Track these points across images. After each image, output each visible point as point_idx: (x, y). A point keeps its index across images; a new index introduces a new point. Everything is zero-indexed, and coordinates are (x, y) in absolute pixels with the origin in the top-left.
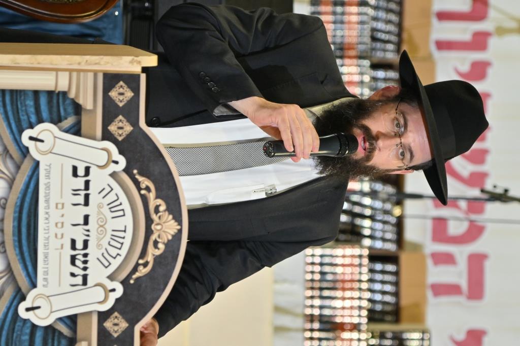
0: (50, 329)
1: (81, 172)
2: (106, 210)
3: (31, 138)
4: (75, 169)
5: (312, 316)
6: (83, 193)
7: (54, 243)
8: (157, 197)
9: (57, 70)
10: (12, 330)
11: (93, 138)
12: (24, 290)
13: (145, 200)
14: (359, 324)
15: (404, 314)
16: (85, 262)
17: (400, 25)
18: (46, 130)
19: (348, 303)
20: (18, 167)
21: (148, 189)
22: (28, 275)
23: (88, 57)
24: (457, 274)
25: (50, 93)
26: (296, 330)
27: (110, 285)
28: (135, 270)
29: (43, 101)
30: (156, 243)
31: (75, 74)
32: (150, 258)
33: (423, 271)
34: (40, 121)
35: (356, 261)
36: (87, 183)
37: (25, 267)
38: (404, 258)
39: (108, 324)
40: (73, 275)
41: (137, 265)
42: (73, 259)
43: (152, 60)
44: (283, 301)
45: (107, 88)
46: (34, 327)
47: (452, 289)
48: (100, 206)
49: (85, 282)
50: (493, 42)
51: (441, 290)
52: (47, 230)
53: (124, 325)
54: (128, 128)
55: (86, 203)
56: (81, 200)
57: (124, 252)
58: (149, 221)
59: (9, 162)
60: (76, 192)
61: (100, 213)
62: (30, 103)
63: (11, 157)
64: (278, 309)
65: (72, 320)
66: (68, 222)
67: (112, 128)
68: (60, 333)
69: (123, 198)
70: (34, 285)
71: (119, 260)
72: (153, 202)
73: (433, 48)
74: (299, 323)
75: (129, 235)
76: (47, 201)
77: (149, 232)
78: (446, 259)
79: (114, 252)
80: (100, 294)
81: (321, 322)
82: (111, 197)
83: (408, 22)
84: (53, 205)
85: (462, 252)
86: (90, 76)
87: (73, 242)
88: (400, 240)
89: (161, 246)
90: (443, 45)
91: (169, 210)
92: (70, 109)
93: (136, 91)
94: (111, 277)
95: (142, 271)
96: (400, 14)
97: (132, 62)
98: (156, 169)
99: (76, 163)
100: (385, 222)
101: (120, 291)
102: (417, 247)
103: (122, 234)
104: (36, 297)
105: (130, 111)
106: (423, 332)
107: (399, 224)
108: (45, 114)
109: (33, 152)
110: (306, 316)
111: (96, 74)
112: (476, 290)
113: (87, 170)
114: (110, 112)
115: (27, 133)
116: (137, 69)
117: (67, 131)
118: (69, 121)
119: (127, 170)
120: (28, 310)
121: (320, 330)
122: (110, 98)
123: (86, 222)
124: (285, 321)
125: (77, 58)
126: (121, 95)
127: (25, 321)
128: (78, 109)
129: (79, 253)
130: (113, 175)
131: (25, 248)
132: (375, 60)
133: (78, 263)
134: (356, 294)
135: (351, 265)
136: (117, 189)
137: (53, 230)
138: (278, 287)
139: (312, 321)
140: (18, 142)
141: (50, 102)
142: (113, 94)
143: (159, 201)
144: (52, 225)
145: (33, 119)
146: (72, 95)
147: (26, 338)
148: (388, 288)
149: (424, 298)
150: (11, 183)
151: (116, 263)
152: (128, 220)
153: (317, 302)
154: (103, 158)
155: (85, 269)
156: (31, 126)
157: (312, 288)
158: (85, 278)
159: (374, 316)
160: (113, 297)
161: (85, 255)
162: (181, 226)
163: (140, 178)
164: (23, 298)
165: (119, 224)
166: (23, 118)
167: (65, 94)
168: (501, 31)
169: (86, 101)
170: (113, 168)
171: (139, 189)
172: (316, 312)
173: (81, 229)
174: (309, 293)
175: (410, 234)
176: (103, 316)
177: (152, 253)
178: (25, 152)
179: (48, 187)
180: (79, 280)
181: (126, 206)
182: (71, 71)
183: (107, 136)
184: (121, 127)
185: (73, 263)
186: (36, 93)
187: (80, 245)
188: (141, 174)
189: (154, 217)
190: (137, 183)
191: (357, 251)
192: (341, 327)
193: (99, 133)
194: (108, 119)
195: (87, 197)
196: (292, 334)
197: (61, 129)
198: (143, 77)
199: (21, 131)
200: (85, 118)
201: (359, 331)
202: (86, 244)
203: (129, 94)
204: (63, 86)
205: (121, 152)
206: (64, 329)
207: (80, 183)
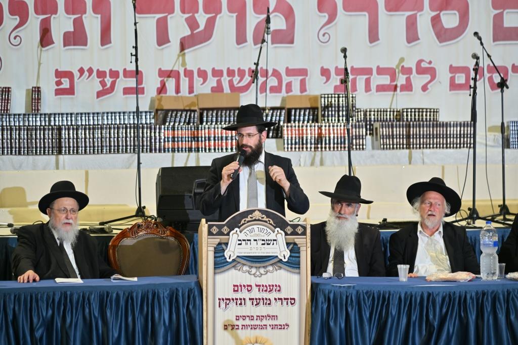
0: (291, 251)
1: (240, 242)
2: (252, 234)
3: (230, 258)
4: (239, 244)
5: (315, 148)
6: (247, 242)
7: (263, 250)
8: (247, 218)
9: (207, 251)
10: (291, 263)
11: (229, 239)
12: (278, 260)
13: (249, 222)
14: (318, 126)
15: (314, 105)
16: (269, 240)
17: (182, 111)
18: (227, 254)
19: (309, 132)
20: (239, 262)
21: (245, 221)
22: (273, 259)
23: (203, 241)
24: (296, 81)
25: (215, 253)
26: (322, 155)
27: (276, 232)
28: (271, 224)
29: (217, 255)
30: (262, 218)
31: (209, 245)
32: (267, 220)
33: (295, 97)
34: (224, 256)
35: (290, 128)
36: (243, 240)
37: (271, 259)
38: (288, 106)
39: (289, 233)
40: (273, 244)
41: (269, 223)
42: (268, 244)
43: (203, 221)
44: (309, 162)
45: (213, 234)
46: (290, 256)
47: (303, 83)
48: (251, 236)
49: (276, 240)
50: (189, 68)
51: (303, 88)
52: (259, 253)
53: (289, 227)
54: (225, 227)
55: (250, 240)
56: (249, 242)
57: (265, 228)
58: (255, 220)
59: (237, 266)
60: (246, 244)
61: (253, 236)
62: (218, 259)
63: (236, 265)
64: (312, 164)
65: (288, 244)
66: (256, 246)
67: (225, 233)
68: (292, 248)
69: (248, 229)
70: (277, 256)
71: (268, 229)
72: (249, 219)
73: (192, 95)
74: (318, 153)
75: (260, 226)
76: (250, 253)
77: (259, 220)
78: (289, 86)
79: (265, 231)
80: (279, 235)
81: (318, 144)
82: (248, 232)
83: (182, 108)
84: (251, 251)
85: (286, 79)
86: (209, 240)
87: (262, 244)
88: (281, 109)
89: (263, 216)
90: (191, 90)
91: (251, 214)
92: (220, 246)
93: (213, 225)
94: (274, 232)
95: (272, 222)
96: (177, 111)
97: (204, 227)
98: (238, 218)
99: (237, 244)
100: (272, 115)
101: (278, 229)
102: (284, 100)
103: (260, 229)
104: (280, 255)
105: (220, 227)
106: (321, 97)
107: (273, 109)
108: (222, 254)
109: (234, 258)
110: (315, 151)
111: (208, 238)
112: (303, 72)
113: (239, 240)
114: (220, 233)
115: (228, 260)
116: (206, 225)
117: (227, 247)
118: (224, 246)
119: (239, 228)
120: (285, 258)
121: (322, 144)
122: (216, 233)
123: (256, 240)
124: (318, 160)
125: (203, 245)
126: (215, 230)
127: (288, 259)
128: (220, 244)
129: (266, 242)
130: (241, 232)
131: (265, 260)
132: (199, 123)
133: (269, 243)
134: (305, 128)
135: (291, 130)
136: (245, 230)
137: (259, 251)
138: (302, 164)
139: (318, 148)
140: (231, 263)
141: (217, 253)
142: (215, 233)
143: (249, 217)
144: (257, 251)
145: (223, 258)
146: (215, 246)
147: (294, 259)
148: (302, 113)
149: (306, 96)
150: (244, 265)
151: (269, 230)
152: (255, 227)
153: (309, 146)
154: (235, 236)
155: (271, 240)
156: (226, 258)
157: (303, 148)
158: (274, 240)
159: (315, 120)
160: (280, 231)
161: (267, 240)
162: (256, 210)
163: (242, 223)
164: (281, 260)
165: (256, 230)
166: (223, 261)
167: (215, 248)
168: (184, 64)
169: (217, 241)
170: (238, 232)
171: (245, 224)
172: (313, 146)
173: (258, 242)
174: (305, 149)
175: (278, 104)
176: (286, 234)
177: (265, 219)
178: (234, 260)
179: (245, 253)
180: (275, 242)
181: (250, 228)
182: (208, 246)
183: (228, 234)
184: (225, 230)
185: (269, 244)
186: (215, 257)
187: (264, 242)
188: (240, 223)
189: (254, 218)
190: (243, 224)
191: (285, 128)
192: (320, 134)
193: (227, 237)
194: (223, 234)
195: (248, 240)
196: (323, 156)
197: (226, 249)
198: (209, 223)
199: (227, 262)
200: (223, 242)
201: (321, 126)
202: (263, 240)
203: (215, 227)
204: (212, 249)
205: (233, 230)
206: (291, 246)
207: (243, 243)
